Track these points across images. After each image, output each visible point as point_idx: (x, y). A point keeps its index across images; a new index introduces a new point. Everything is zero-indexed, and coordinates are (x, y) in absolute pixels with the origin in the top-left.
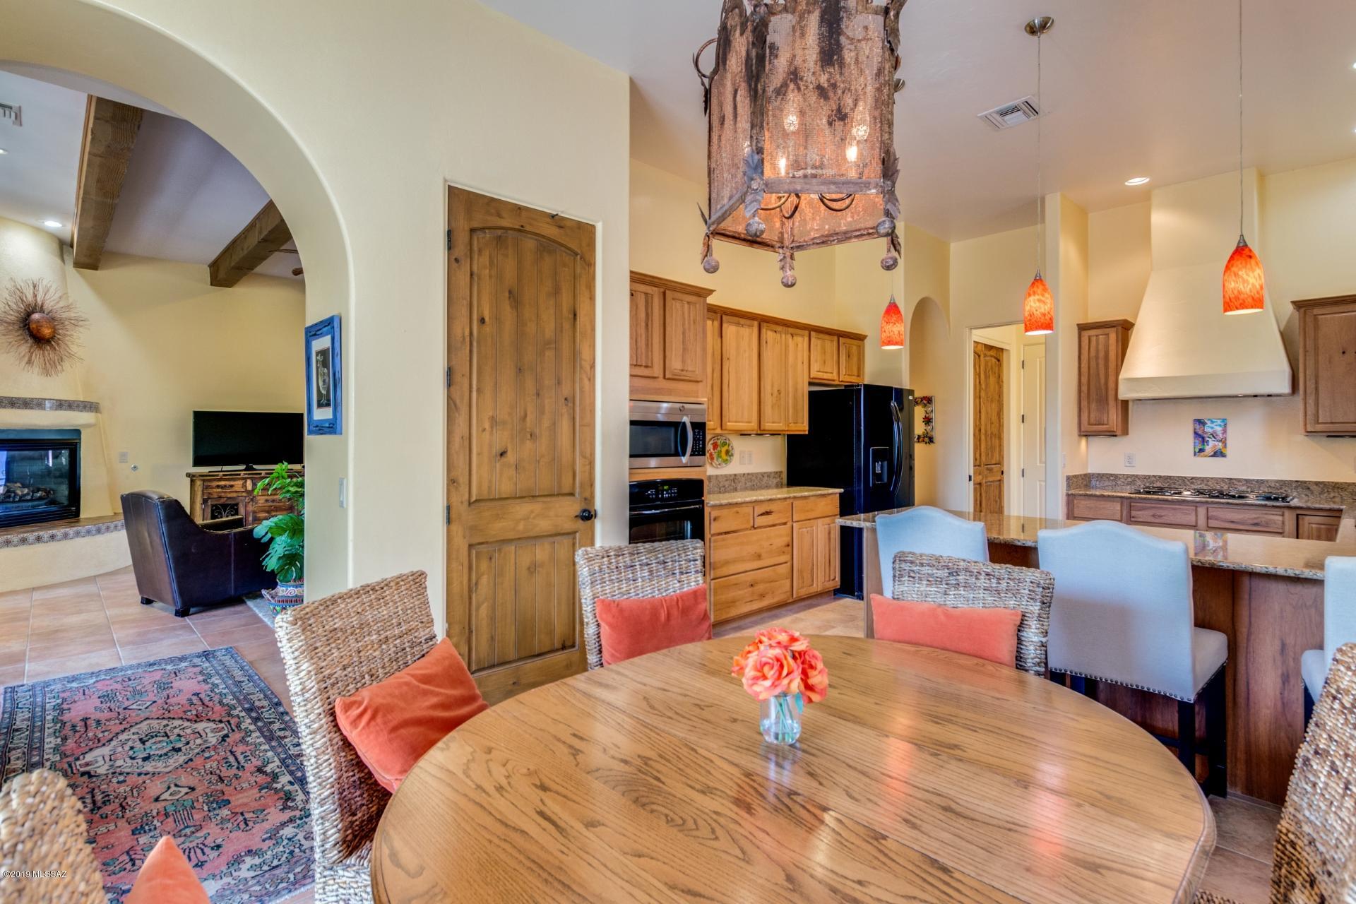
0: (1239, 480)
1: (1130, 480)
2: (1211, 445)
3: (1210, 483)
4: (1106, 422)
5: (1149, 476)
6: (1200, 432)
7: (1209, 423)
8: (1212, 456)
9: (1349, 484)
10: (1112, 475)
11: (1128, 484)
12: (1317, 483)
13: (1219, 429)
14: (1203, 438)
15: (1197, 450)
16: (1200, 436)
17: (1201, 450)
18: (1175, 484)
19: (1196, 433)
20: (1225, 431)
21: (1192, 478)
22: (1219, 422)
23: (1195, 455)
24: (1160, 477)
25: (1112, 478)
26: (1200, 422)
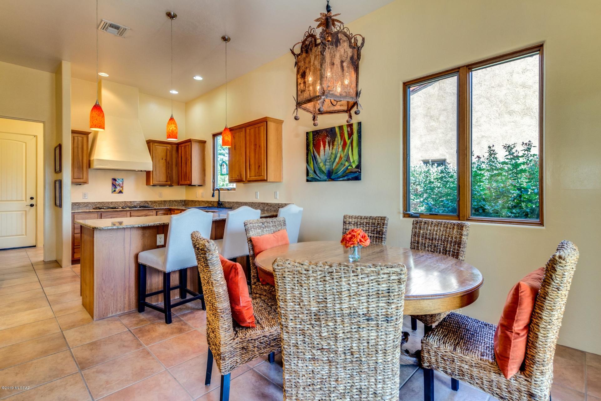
0: (128, 202)
1: (86, 204)
2: (118, 189)
3: (118, 204)
4: (82, 178)
5: (94, 203)
6: (114, 184)
7: (117, 180)
8: (118, 193)
9: (158, 201)
10: (77, 203)
11: (85, 207)
12: (150, 201)
13: (121, 183)
14: (115, 186)
15: (113, 191)
16: (114, 185)
17: (115, 191)
18: (105, 205)
19: (113, 184)
20: (123, 184)
21: (112, 202)
22: (121, 180)
23: (112, 193)
24: (99, 202)
25: (77, 204)
26: (115, 180)
